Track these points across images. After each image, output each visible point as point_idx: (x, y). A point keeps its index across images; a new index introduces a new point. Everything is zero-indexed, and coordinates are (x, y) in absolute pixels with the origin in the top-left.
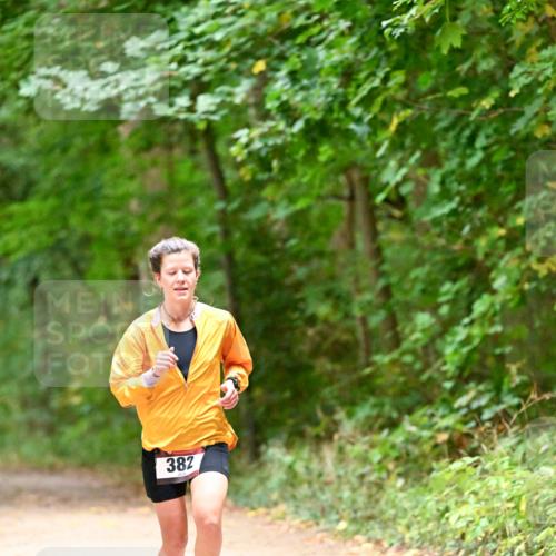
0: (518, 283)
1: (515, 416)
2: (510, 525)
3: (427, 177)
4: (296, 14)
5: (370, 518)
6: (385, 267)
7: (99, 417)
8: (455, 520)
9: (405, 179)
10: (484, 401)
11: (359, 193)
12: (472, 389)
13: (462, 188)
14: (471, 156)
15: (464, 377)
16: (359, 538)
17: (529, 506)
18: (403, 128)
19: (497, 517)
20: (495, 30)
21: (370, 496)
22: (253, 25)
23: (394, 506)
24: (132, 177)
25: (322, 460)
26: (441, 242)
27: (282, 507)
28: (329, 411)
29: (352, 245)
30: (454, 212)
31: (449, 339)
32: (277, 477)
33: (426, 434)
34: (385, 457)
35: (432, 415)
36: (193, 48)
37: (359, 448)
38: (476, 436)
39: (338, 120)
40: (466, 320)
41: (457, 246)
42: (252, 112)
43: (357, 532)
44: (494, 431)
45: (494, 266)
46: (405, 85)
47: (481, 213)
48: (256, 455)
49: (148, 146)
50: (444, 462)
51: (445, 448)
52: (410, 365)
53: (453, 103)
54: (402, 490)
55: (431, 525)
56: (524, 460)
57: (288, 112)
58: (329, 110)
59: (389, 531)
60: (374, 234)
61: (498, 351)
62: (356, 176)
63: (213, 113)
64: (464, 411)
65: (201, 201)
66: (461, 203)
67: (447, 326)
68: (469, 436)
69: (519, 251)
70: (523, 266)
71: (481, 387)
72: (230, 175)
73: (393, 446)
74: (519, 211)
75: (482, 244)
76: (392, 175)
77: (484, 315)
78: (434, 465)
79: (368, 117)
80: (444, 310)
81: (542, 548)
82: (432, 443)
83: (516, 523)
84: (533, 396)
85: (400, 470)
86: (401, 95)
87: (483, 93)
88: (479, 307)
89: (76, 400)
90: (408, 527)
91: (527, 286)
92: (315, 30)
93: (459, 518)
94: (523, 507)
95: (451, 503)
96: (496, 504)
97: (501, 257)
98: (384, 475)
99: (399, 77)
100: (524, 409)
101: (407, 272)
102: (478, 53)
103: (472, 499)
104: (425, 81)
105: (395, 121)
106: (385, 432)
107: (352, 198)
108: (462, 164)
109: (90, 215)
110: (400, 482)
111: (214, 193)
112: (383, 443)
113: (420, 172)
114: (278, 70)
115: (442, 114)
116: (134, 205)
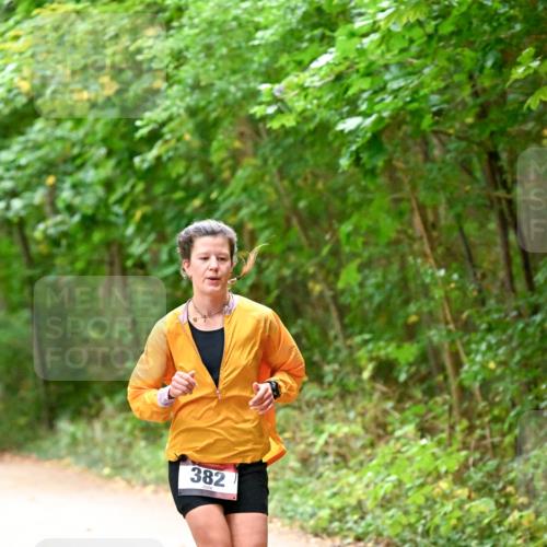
4: (73, 145)
5: (124, 466)
9: (146, 251)
11: (117, 261)
16: (118, 478)
18: (144, 218)
21: (124, 453)
22: (47, 154)
23: (139, 458)
25: (93, 429)
27: (69, 460)
28: (98, 398)
32: (65, 440)
34: (134, 427)
36: (8, 170)
37: (117, 422)
39: (102, 214)
42: (48, 209)
43: (116, 475)
46: (146, 191)
48: (51, 426)
57: (70, 209)
58: (97, 207)
59: (136, 474)
62: (114, 249)
63: (22, 210)
65: (16, 266)
72: (34, 249)
76: (137, 248)
78: (164, 432)
79: (121, 211)
85: (144, 435)
86: (142, 197)
87: (195, 196)
90: (149, 471)
92: (87, 156)
98: (132, 438)
99: (140, 187)
102: (191, 172)
104: (159, 189)
105: (138, 214)
107: (111, 264)
110: (143, 443)
111: (24, 260)
113: (155, 247)
114: (63, 182)
115: (169, 209)
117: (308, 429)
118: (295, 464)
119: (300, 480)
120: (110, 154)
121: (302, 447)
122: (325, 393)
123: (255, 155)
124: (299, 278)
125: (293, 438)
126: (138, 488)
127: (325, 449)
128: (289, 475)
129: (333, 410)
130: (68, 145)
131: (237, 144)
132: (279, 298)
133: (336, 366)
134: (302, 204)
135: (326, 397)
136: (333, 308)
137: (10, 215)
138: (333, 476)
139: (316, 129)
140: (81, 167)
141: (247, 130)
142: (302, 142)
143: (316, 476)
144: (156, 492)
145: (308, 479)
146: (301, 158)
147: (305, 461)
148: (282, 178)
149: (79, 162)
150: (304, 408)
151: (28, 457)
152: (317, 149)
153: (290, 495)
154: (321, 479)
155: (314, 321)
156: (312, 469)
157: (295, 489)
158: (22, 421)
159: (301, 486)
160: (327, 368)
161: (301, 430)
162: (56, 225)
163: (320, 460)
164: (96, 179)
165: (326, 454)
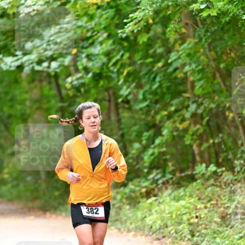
0: (172, 132)
1: (171, 182)
2: (169, 223)
3: (138, 93)
4: (88, 31)
5: (117, 220)
6: (122, 126)
7: (15, 183)
8: (149, 221)
9: (130, 93)
10: (159, 176)
11: (112, 99)
12: (155, 172)
13: (151, 96)
14: (154, 85)
15: (152, 168)
17: (176, 216)
18: (129, 74)
19: (164, 220)
20: (163, 37)
21: (117, 212)
23: (126, 216)
24: (27, 92)
26: (143, 117)
29: (109, 118)
30: (148, 106)
31: (146, 153)
33: (137, 189)
34: (122, 197)
35: (140, 182)
38: (156, 190)
39: (105, 72)
40: (152, 146)
41: (149, 118)
42: (72, 69)
44: (164, 187)
45: (163, 126)
46: (130, 58)
47: (158, 106)
49: (33, 81)
50: (144, 199)
51: (145, 194)
52: (131, 163)
53: (147, 65)
54: (129, 210)
55: (139, 223)
56: (174, 198)
57: (86, 70)
58: (103, 69)
59: (124, 225)
60: (118, 114)
61: (164, 158)
62: (111, 92)
63: (57, 68)
64: (151, 180)
65: (53, 102)
66: (151, 102)
67: (145, 148)
68: (153, 189)
69: (172, 120)
70: (174, 126)
71: (158, 171)
72: (64, 92)
73: (125, 193)
74: (172, 105)
75: (158, 117)
76: (124, 92)
77: (159, 145)
78: (141, 200)
79: (115, 70)
80: (144, 142)
81: (181, 231)
82: (139, 192)
83: (171, 222)
84: (178, 174)
85: (128, 202)
86: (128, 62)
87: (159, 61)
88: (157, 141)
89: (6, 176)
90: (131, 224)
91: (175, 133)
92: (95, 37)
93: (150, 220)
94: (174, 216)
95: (147, 215)
96: (164, 215)
97: (165, 122)
98: (122, 204)
99: (127, 55)
100: (174, 179)
101: (130, 128)
102: (157, 46)
103: (155, 213)
104: (137, 57)
105: (125, 72)
106: (122, 188)
107: (109, 101)
108: (151, 88)
109: (12, 107)
110: (128, 207)
111: (58, 99)
112: (122, 192)
113: (135, 91)
114: (83, 53)
115: (143, 68)
116: (28, 103)
117: (225, 199)
118: (218, 220)
119: (220, 229)
120: (109, 36)
121: (222, 209)
122: (235, 178)
123: (194, 37)
124: (221, 109)
125: (217, 204)
126: (125, 233)
127: (235, 210)
128: (214, 226)
129: (240, 187)
130: (85, 31)
131: (184, 30)
132: (208, 121)
133: (242, 162)
134: (222, 66)
135: (235, 180)
136: (240, 127)
137: (50, 70)
138: (240, 226)
139: (230, 21)
140: (92, 44)
141: (190, 22)
142: (222, 29)
143: (230, 226)
144: (135, 235)
145: (225, 229)
146: (222, 39)
147: (223, 217)
148: (210, 50)
149: (90, 41)
150: (223, 186)
151: (61, 215)
152: (231, 33)
153: (215, 238)
154: (233, 229)
155: (229, 135)
156: (228, 223)
157: (218, 234)
158: (57, 193)
159: (221, 233)
160: (237, 162)
161: (222, 200)
162: (77, 79)
163: (232, 218)
164: (101, 52)
165: (236, 214)
